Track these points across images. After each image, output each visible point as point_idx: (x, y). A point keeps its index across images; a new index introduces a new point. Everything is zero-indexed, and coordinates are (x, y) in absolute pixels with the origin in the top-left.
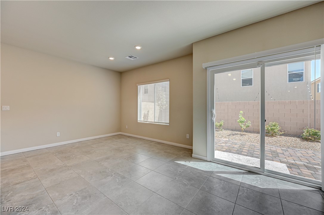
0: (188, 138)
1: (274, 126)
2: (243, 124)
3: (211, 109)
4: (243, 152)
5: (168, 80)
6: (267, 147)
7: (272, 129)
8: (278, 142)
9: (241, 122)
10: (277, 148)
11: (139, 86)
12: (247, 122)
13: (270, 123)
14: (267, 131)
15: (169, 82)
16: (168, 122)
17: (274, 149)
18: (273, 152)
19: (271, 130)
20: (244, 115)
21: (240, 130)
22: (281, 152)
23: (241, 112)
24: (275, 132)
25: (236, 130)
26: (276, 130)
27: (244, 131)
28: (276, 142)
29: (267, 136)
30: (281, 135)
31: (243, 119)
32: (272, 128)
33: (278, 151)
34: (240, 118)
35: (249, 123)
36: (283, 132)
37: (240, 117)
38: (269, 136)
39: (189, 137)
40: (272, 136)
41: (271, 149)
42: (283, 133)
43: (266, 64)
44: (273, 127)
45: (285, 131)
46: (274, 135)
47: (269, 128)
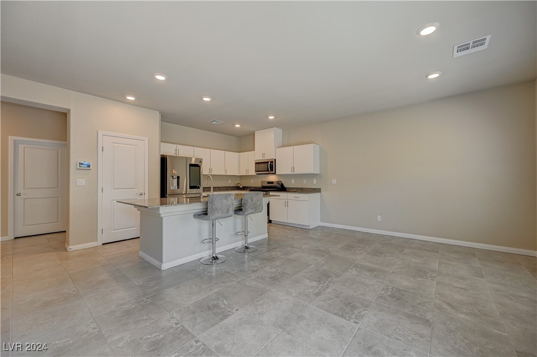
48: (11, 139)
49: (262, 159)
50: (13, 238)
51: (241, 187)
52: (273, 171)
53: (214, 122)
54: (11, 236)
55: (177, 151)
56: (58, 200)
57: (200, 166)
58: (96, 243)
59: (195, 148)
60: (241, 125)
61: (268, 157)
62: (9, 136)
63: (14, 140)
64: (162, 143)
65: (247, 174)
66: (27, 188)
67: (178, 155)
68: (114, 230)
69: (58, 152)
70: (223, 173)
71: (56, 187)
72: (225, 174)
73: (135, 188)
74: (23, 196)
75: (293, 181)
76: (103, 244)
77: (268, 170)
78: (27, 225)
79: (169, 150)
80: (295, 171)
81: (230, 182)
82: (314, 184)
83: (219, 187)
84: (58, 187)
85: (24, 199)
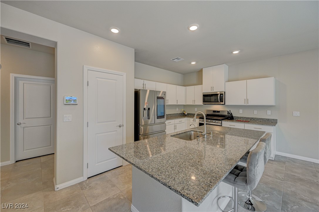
48: (12, 76)
49: (210, 91)
50: (14, 162)
51: (186, 114)
52: (223, 102)
53: (176, 60)
54: (12, 161)
55: (144, 85)
56: (51, 127)
57: (164, 99)
58: (82, 178)
59: (157, 83)
60: (197, 62)
61: (217, 90)
62: (11, 74)
63: (15, 77)
64: (135, 79)
65: (194, 104)
66: (26, 118)
67: (144, 89)
68: (98, 163)
69: (51, 87)
70: (176, 104)
71: (50, 116)
72: (177, 104)
73: (115, 121)
74: (23, 125)
75: (241, 111)
76: (88, 178)
77: (218, 102)
78: (26, 150)
79: (139, 85)
80: (249, 102)
81: (177, 110)
82: (268, 115)
83: (170, 115)
84: (50, 117)
85: (24, 128)
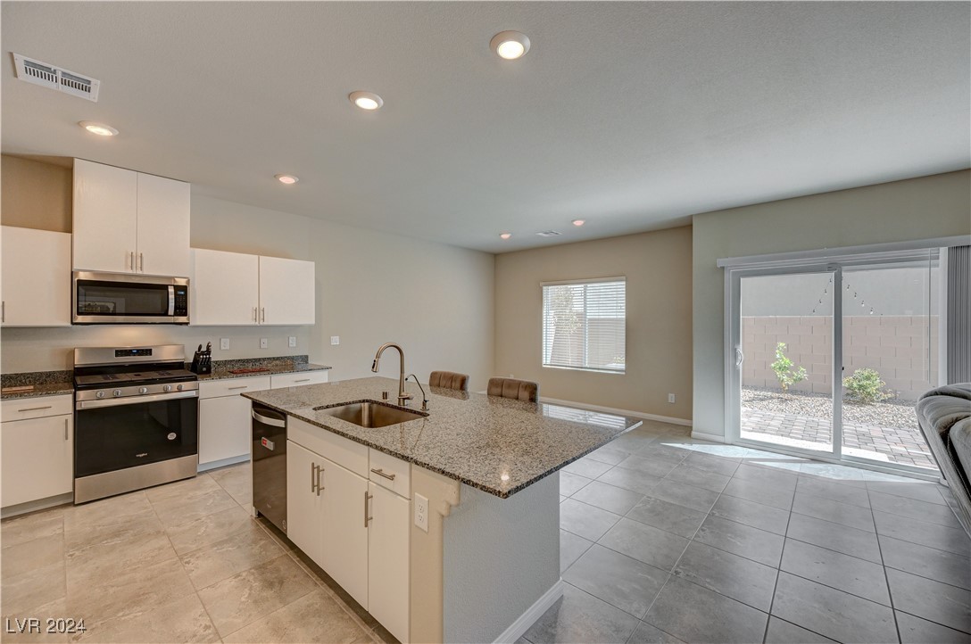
0: (673, 402)
1: (868, 378)
2: (787, 374)
3: (734, 345)
4: (793, 433)
5: (624, 278)
6: (848, 427)
7: (861, 387)
8: (876, 416)
9: (780, 368)
10: (870, 427)
11: (544, 288)
12: (796, 369)
13: (856, 371)
14: (850, 392)
15: (624, 283)
16: (624, 368)
17: (864, 428)
18: (859, 435)
19: (859, 390)
20: (786, 352)
21: (779, 390)
22: (881, 435)
23: (782, 344)
24: (869, 394)
25: (764, 388)
26: (872, 390)
27: (787, 392)
28: (871, 416)
29: (848, 403)
30: (884, 401)
31: (786, 361)
32: (861, 383)
33: (873, 434)
34: (777, 359)
35: (803, 373)
36: (891, 392)
37: (778, 356)
38: (855, 403)
39: (673, 399)
40: (862, 402)
41: (858, 429)
42: (889, 395)
43: (844, 268)
44: (864, 383)
45: (895, 392)
46: (867, 400)
47: (855, 385)
52: (185, 315)
75: (226, 343)
77: (166, 314)
82: (291, 347)
